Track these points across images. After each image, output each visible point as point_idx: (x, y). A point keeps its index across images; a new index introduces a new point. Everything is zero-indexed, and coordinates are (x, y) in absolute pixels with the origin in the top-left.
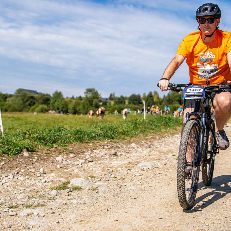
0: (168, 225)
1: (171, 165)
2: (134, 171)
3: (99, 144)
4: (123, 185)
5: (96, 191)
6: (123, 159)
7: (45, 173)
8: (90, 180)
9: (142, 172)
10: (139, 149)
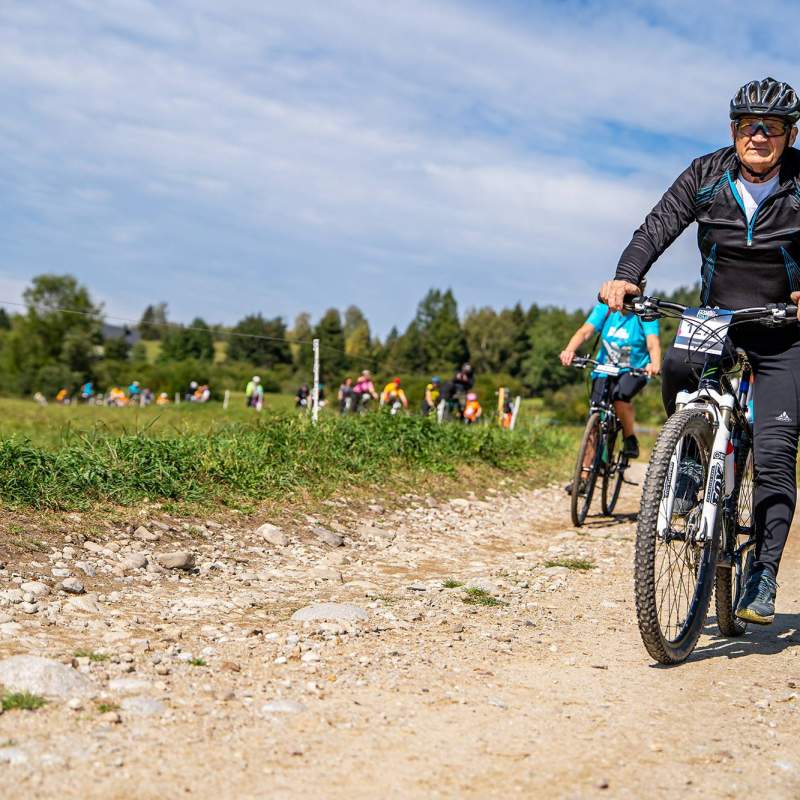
1: (445, 622)
2: (281, 641)
3: (110, 516)
4: (238, 694)
6: (225, 589)
8: (85, 669)
9: (317, 645)
10: (294, 552)
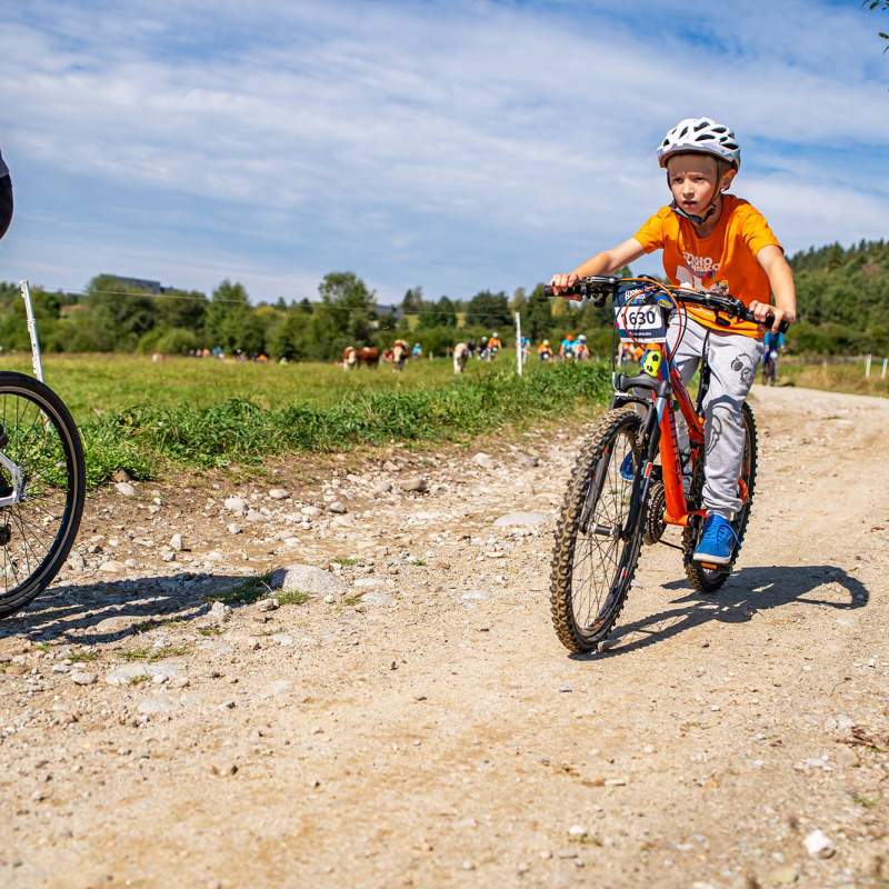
0: (589, 712)
2: (482, 543)
3: (366, 455)
4: (445, 587)
5: (358, 607)
6: (447, 504)
7: (189, 551)
8: (338, 572)
9: (508, 545)
10: (500, 473)
